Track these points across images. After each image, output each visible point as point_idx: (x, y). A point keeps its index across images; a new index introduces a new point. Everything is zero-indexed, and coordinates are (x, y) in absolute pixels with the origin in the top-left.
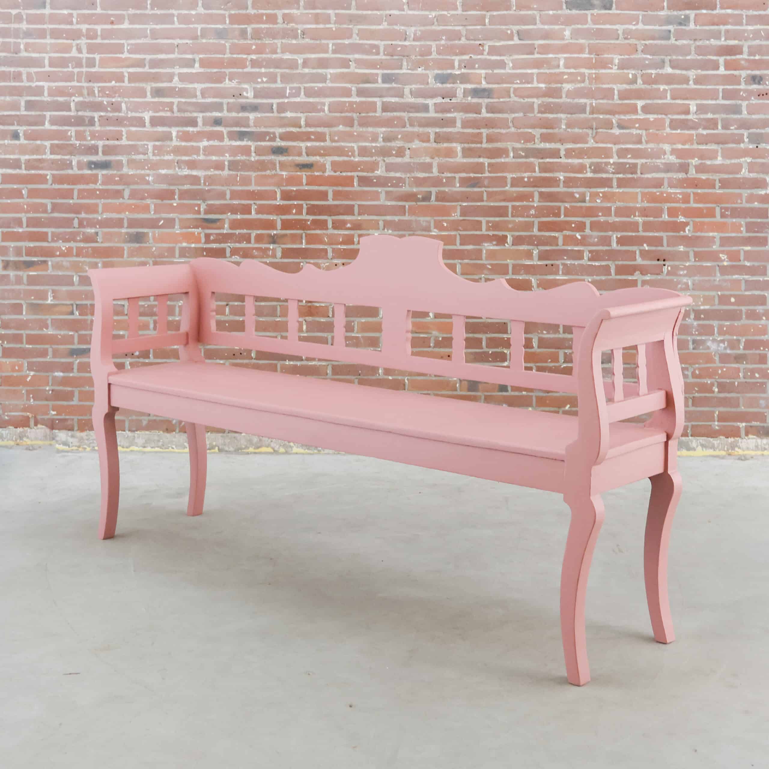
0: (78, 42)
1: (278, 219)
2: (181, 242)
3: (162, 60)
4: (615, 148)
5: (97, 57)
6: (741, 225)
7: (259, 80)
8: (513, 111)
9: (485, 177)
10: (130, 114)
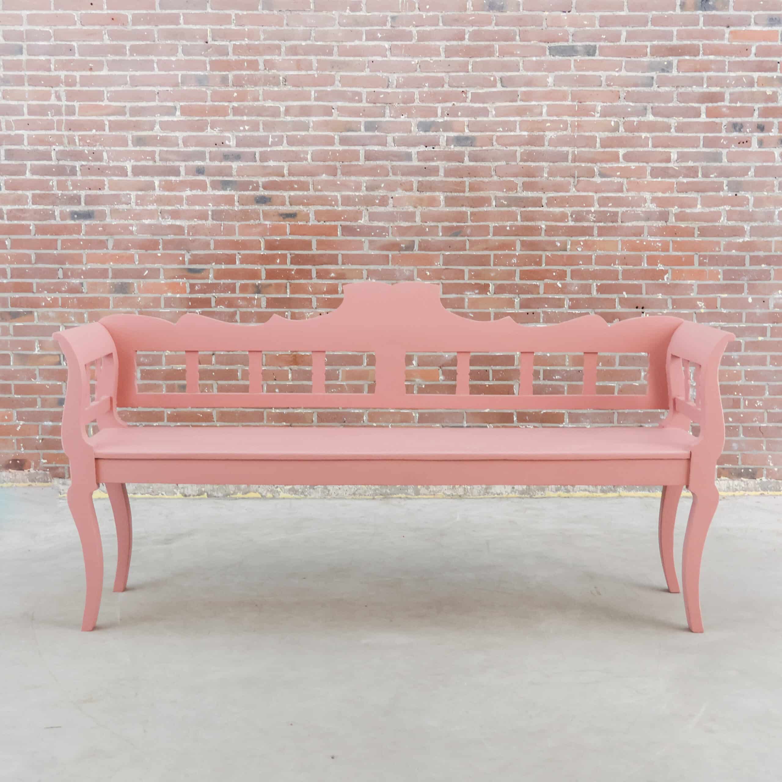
0: (57, 89)
1: (262, 268)
2: (166, 292)
3: (143, 108)
4: (596, 196)
5: (76, 104)
6: (718, 273)
7: (242, 128)
8: (495, 159)
9: (468, 226)
10: (112, 164)
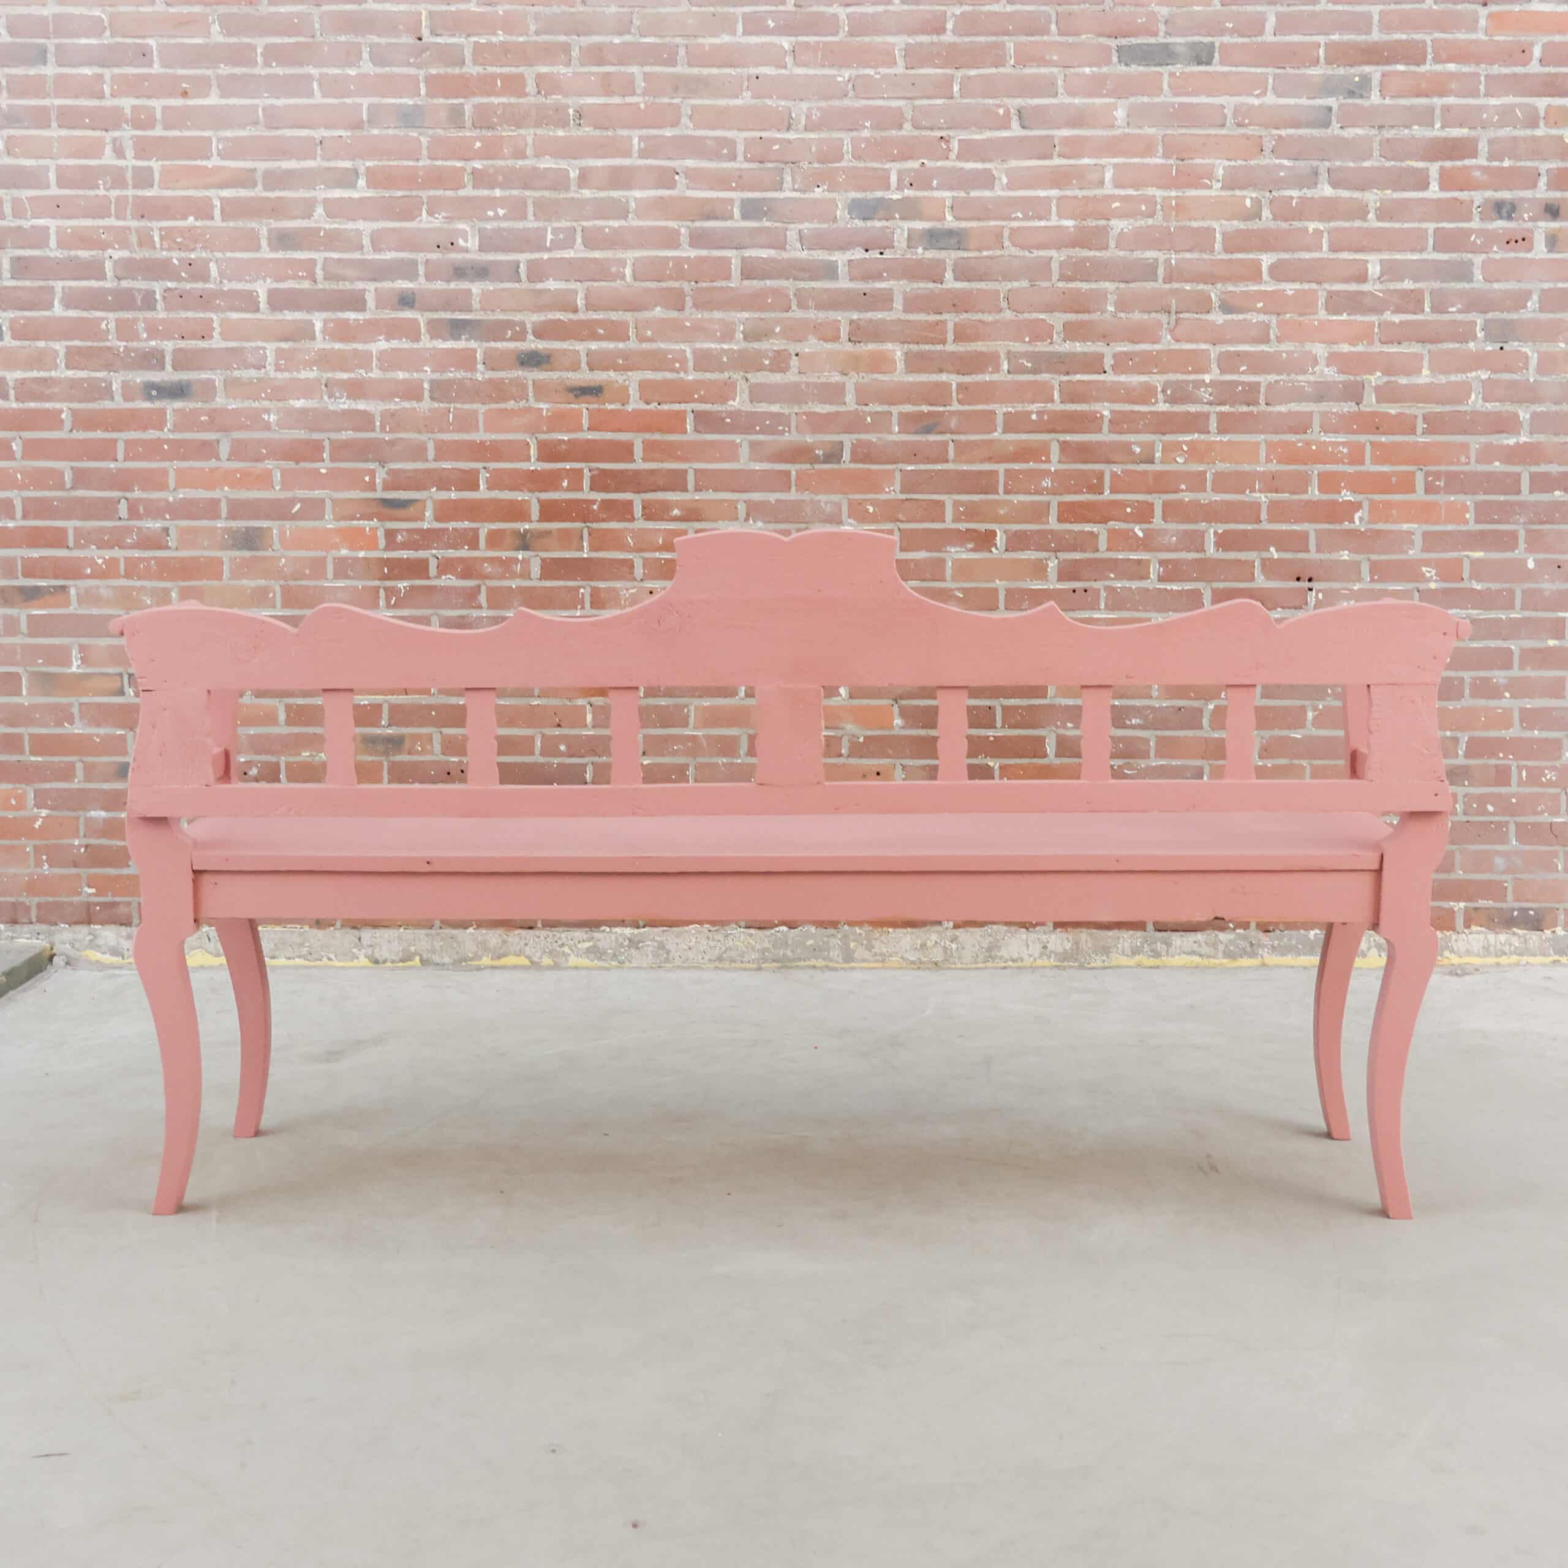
0: (116, 134)
1: (532, 499)
2: (337, 547)
3: (290, 173)
4: (1214, 351)
5: (155, 165)
6: (1465, 509)
7: (491, 213)
8: (1007, 277)
9: (952, 413)
10: (227, 286)
